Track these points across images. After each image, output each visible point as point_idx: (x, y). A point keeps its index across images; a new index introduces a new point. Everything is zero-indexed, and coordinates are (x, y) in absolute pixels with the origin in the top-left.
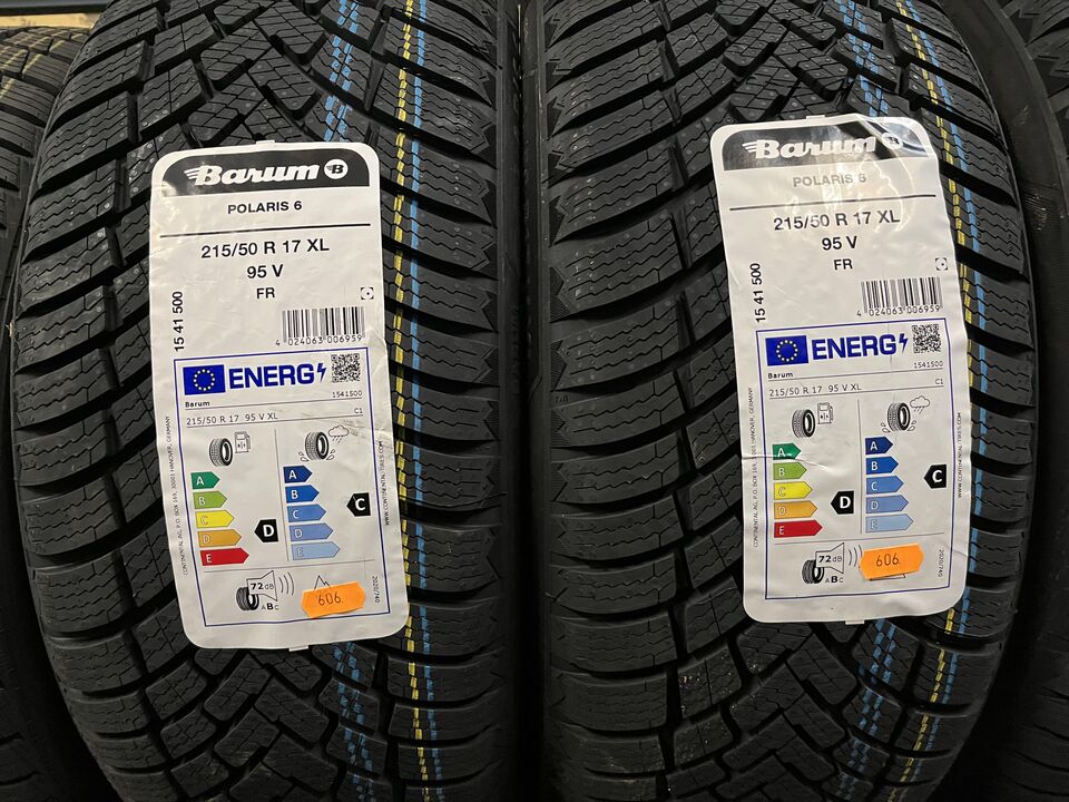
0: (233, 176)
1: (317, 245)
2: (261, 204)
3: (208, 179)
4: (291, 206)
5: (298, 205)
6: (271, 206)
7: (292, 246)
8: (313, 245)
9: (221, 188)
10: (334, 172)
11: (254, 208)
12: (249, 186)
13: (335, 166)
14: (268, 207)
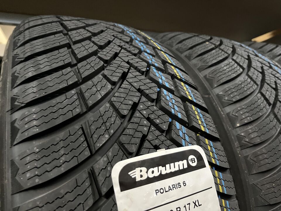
0: (153, 172)
1: (197, 204)
2: (169, 187)
3: (141, 176)
4: (182, 185)
5: (184, 183)
6: (174, 186)
7: (187, 206)
8: (195, 204)
9: (149, 181)
10: (192, 163)
11: (167, 190)
12: (162, 177)
13: (192, 159)
14: (173, 188)
